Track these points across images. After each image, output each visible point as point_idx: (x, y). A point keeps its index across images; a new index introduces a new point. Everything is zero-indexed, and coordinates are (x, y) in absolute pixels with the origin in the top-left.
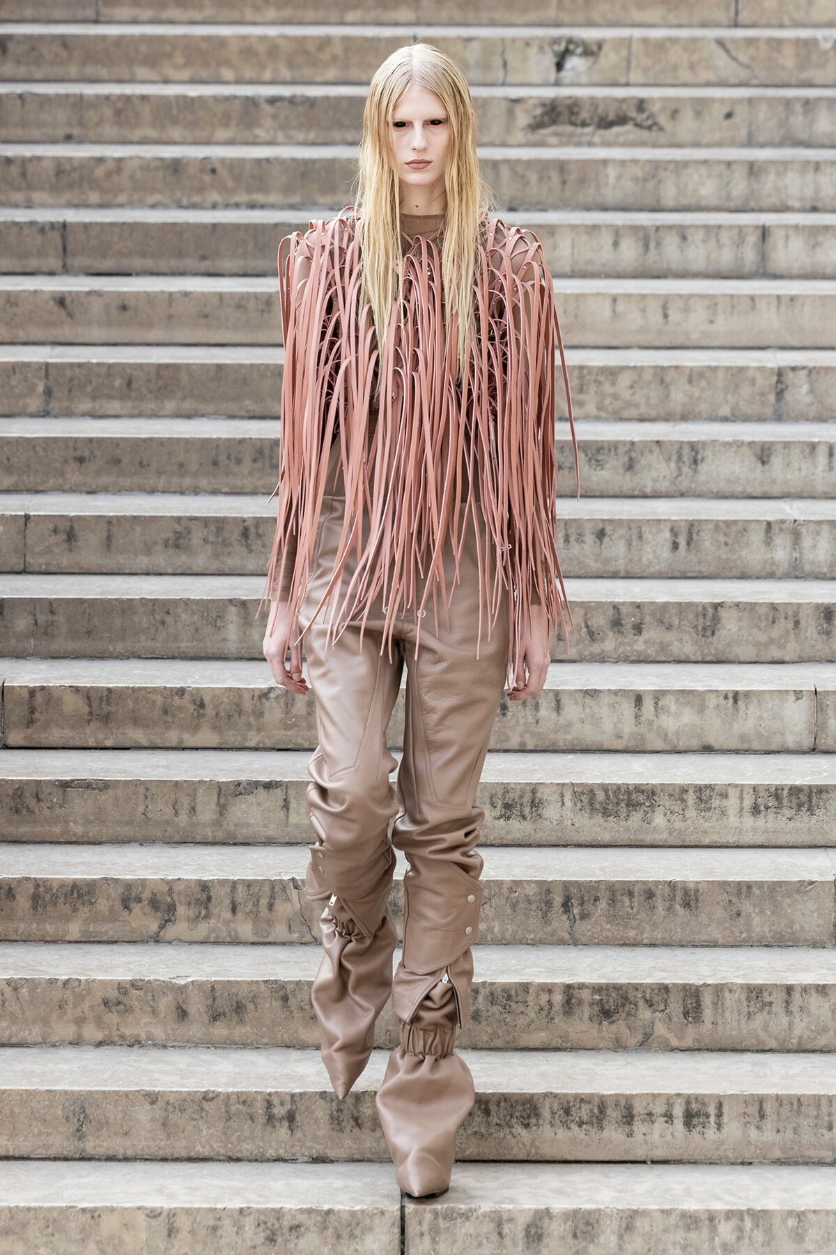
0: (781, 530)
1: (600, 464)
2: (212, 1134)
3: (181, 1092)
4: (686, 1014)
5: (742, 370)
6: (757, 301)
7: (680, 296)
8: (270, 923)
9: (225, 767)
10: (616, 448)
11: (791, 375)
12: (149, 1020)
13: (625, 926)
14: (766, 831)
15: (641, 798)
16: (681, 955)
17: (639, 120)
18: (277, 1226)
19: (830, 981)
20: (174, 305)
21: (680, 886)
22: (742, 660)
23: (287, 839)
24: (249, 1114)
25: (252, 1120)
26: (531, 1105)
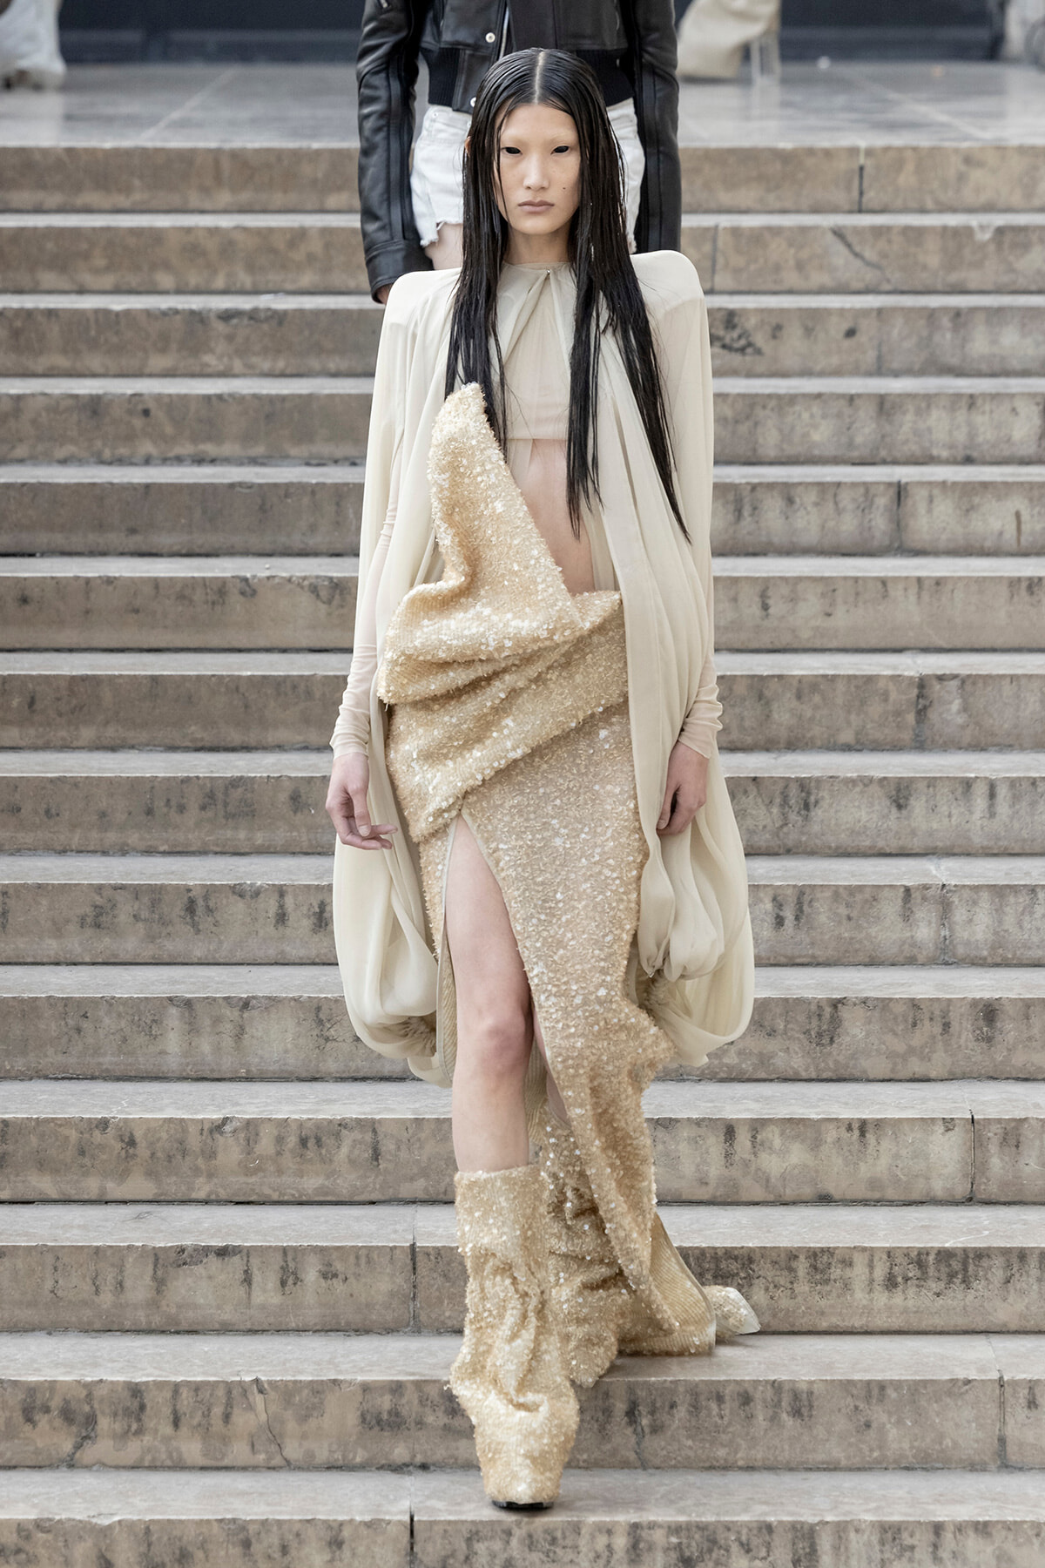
0: (924, 899)
4: (796, 1563)
5: (870, 679)
6: (890, 585)
7: (785, 579)
8: (225, 1440)
9: (163, 1228)
11: (937, 687)
13: (712, 1443)
14: (905, 1311)
15: (734, 1266)
16: (789, 1480)
17: (727, 341)
19: (992, 1516)
20: (93, 596)
21: (786, 1387)
22: (871, 1077)
23: (249, 1326)
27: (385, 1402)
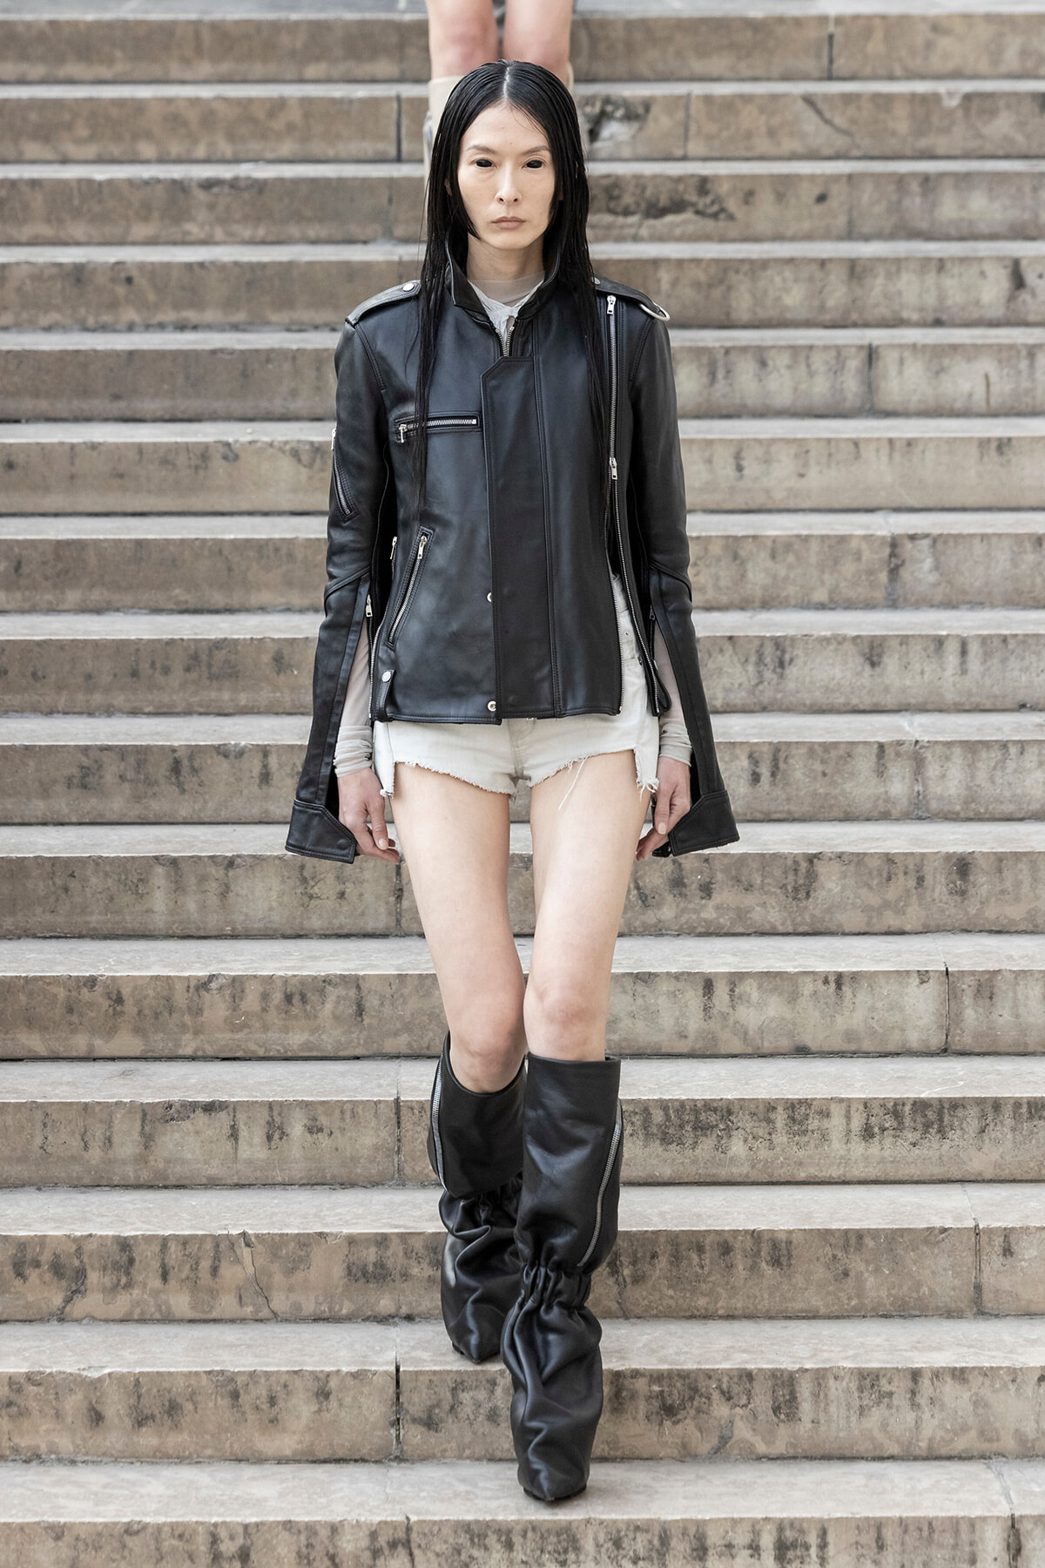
3: (95, 1524)
4: (776, 1410)
5: (843, 539)
6: (862, 446)
7: (759, 441)
8: (213, 1293)
9: (151, 1084)
11: (909, 545)
12: (51, 1426)
13: (693, 1292)
14: (882, 1161)
15: (713, 1118)
16: (769, 1329)
17: (700, 206)
19: (970, 1362)
20: (77, 461)
21: (766, 1237)
22: (847, 931)
23: (235, 1180)
24: (187, 1552)
25: (192, 1560)
26: (568, 1536)
27: (371, 1255)
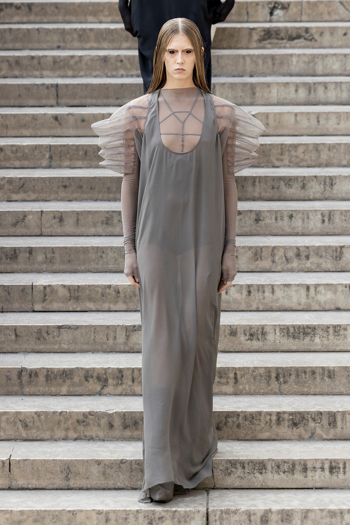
1: (290, 186)
2: (125, 477)
3: (111, 460)
4: (330, 424)
7: (325, 113)
9: (128, 319)
10: (297, 179)
12: (97, 429)
13: (303, 386)
15: (309, 331)
16: (327, 398)
17: (306, 37)
18: (153, 517)
21: (326, 369)
24: (141, 469)
25: (142, 472)
26: (262, 464)
